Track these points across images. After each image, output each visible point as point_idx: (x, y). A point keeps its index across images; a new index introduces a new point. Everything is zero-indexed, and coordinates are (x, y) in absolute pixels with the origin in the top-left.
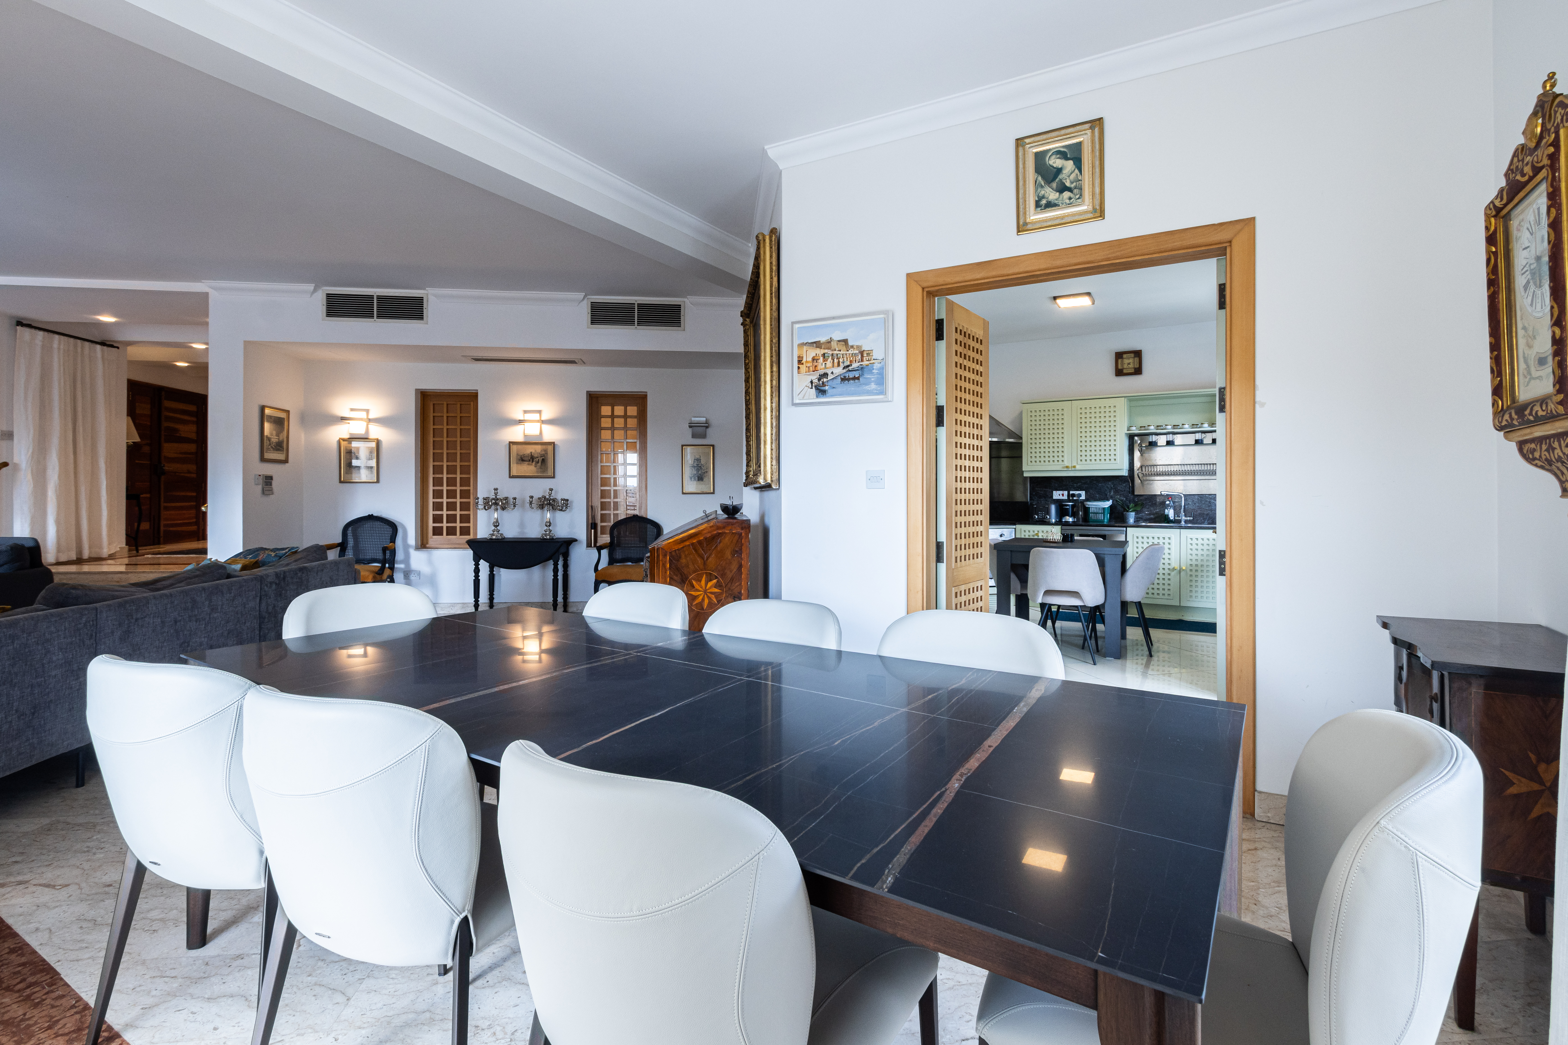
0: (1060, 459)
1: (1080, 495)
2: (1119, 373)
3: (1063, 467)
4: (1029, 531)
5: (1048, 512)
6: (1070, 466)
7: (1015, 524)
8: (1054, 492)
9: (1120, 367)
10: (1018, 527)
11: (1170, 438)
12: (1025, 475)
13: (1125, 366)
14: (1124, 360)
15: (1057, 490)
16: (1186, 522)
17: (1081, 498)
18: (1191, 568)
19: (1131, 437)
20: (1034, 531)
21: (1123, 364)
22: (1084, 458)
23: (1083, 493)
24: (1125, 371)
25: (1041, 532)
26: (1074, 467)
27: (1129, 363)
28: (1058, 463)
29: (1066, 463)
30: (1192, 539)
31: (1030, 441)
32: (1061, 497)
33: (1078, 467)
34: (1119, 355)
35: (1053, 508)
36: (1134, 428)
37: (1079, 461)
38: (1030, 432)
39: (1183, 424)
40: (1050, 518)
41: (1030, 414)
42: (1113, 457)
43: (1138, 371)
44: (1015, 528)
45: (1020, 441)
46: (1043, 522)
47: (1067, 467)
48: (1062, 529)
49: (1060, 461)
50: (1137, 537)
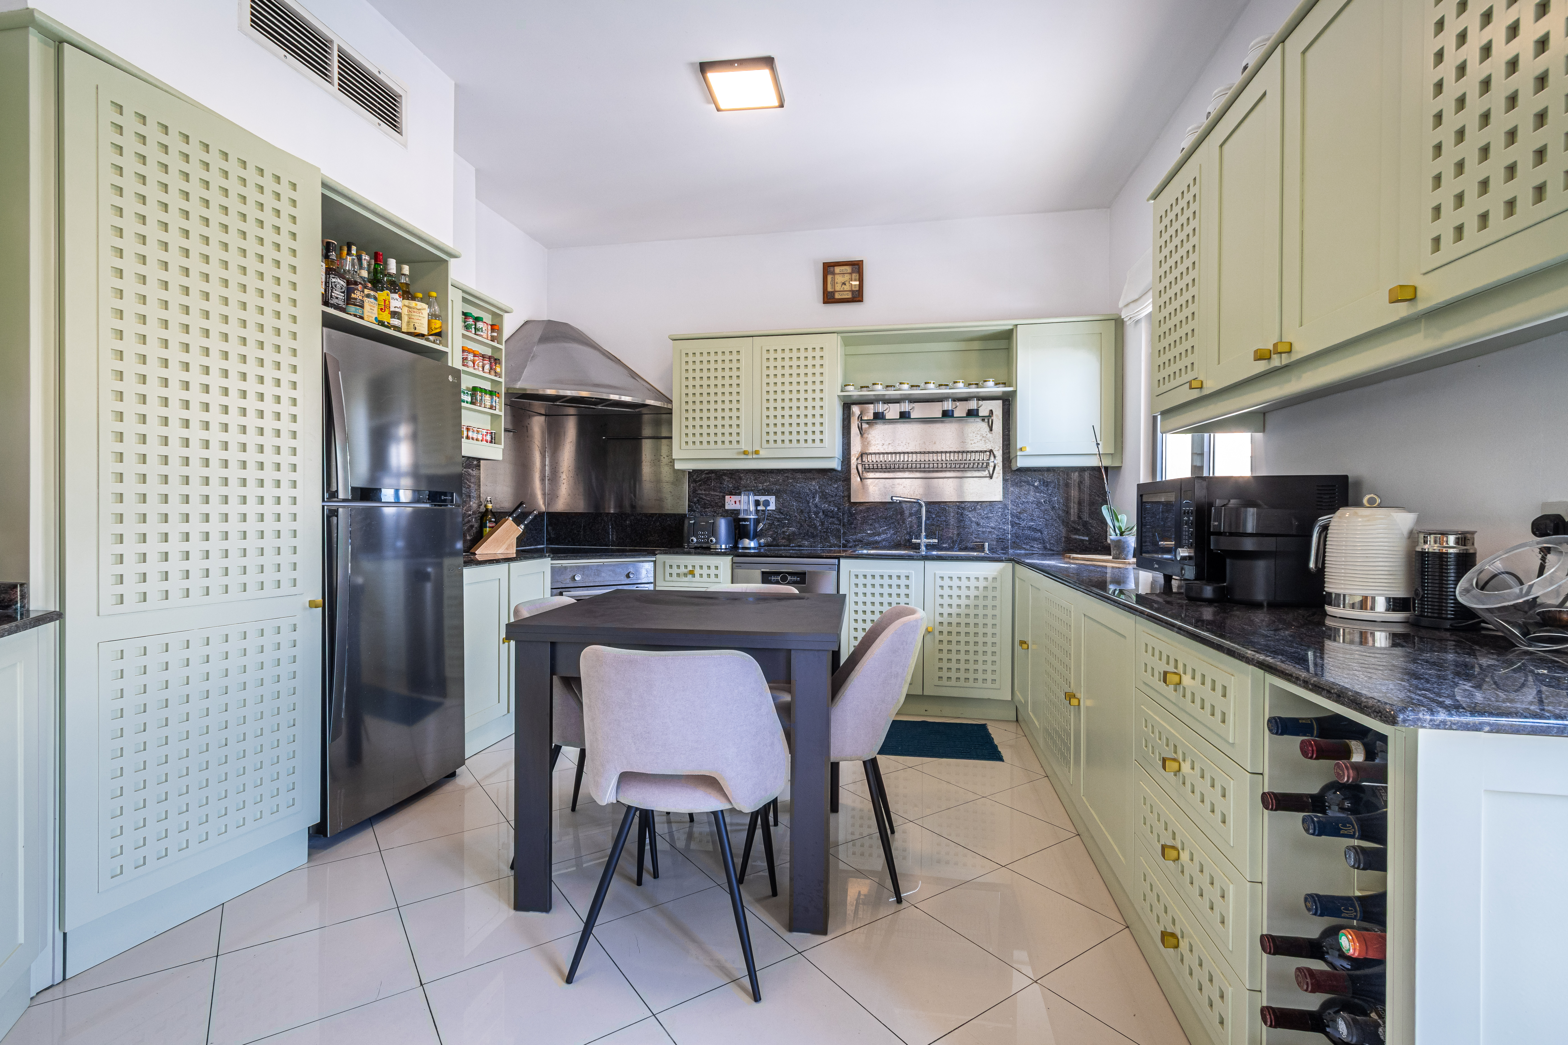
0: (734, 438)
1: (767, 503)
2: (829, 298)
3: (739, 453)
4: (678, 567)
5: (714, 532)
6: (750, 450)
7: (654, 554)
8: (727, 497)
9: (830, 289)
10: (660, 558)
11: (905, 407)
12: (678, 466)
13: (838, 287)
14: (837, 277)
15: (731, 494)
16: (929, 547)
17: (769, 508)
18: (941, 628)
19: (847, 406)
20: (686, 567)
21: (834, 283)
22: (772, 437)
23: (772, 499)
24: (837, 296)
25: (697, 568)
26: (757, 452)
27: (843, 282)
28: (731, 446)
29: (743, 446)
30: (942, 578)
31: (684, 407)
32: (737, 507)
33: (763, 453)
34: (828, 268)
35: (722, 525)
36: (851, 388)
37: (764, 442)
38: (684, 391)
39: (926, 383)
40: (716, 543)
41: (684, 359)
42: (818, 437)
43: (857, 297)
44: (655, 562)
45: (669, 406)
46: (705, 549)
47: (745, 453)
48: (733, 563)
49: (734, 443)
50: (857, 576)
